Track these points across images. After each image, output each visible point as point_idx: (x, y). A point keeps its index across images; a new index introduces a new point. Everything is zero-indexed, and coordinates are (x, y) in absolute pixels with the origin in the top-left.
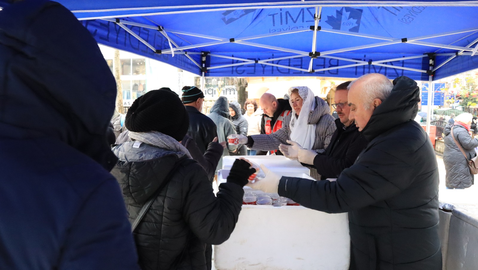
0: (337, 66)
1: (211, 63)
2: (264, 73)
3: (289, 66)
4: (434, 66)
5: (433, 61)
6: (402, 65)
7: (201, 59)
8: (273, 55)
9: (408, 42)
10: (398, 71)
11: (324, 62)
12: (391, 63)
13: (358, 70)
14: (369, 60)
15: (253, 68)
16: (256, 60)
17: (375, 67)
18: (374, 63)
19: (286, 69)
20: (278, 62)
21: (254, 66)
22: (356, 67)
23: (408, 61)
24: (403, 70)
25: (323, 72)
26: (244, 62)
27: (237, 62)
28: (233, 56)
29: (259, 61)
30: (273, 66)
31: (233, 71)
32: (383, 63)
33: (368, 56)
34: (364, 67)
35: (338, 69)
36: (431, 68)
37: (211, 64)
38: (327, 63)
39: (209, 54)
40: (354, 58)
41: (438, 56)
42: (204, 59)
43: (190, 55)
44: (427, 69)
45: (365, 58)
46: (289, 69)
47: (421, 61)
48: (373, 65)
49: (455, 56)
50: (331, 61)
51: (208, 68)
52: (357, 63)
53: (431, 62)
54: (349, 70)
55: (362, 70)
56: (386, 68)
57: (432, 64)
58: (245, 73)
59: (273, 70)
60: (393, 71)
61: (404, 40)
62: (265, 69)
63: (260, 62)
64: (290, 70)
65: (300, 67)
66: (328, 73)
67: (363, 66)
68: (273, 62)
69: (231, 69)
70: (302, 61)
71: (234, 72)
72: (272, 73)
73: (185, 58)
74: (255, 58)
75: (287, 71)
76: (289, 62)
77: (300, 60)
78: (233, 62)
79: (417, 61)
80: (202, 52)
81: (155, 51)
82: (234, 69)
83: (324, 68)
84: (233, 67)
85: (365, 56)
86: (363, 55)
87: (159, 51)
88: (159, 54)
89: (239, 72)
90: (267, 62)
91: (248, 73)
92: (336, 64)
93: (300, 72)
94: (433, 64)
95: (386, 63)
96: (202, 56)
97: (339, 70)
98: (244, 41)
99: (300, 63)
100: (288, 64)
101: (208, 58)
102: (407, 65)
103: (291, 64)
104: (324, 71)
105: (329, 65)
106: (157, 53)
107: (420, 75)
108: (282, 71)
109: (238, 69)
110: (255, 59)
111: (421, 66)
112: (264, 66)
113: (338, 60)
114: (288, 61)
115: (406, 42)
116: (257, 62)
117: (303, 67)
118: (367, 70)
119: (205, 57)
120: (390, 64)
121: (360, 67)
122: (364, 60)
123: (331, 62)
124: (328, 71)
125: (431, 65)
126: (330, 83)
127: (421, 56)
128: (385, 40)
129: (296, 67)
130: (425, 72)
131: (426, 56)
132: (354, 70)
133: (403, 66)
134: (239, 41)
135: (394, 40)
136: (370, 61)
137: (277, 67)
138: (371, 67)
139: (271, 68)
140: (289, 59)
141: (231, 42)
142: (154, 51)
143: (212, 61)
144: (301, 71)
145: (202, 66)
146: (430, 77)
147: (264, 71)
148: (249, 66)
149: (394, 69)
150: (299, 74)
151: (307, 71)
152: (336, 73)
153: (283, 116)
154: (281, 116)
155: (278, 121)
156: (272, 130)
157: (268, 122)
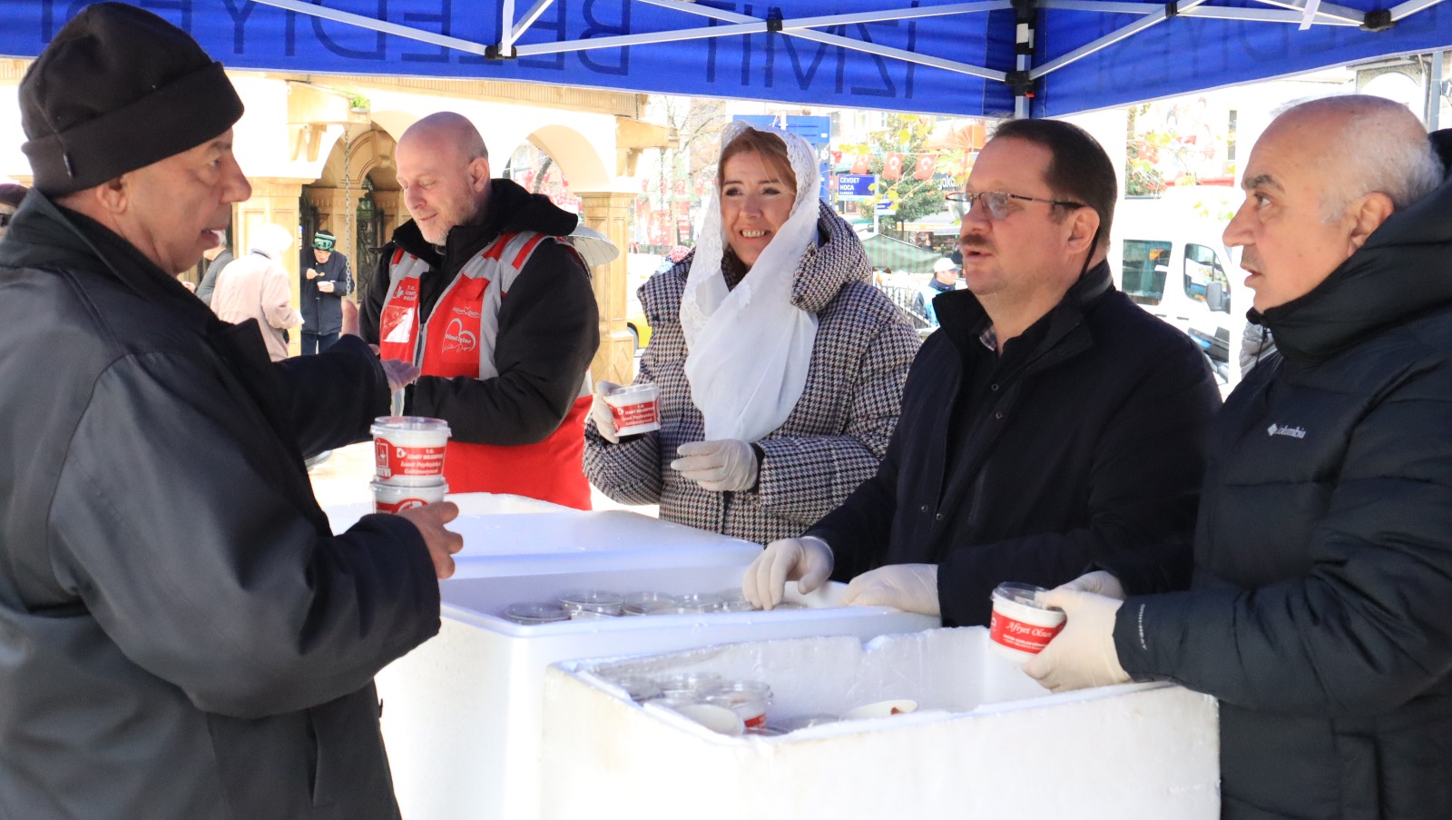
0: (624, 31)
2: (240, 50)
3: (382, 16)
4: (1038, 54)
5: (1032, 30)
6: (906, 41)
10: (892, 71)
11: (562, 8)
12: (863, 32)
13: (721, 57)
14: (770, 9)
17: (795, 47)
18: (792, 28)
19: (366, 34)
22: (712, 42)
23: (935, 26)
24: (911, 64)
25: (554, 60)
30: (293, 14)
32: (830, 30)
34: (746, 42)
35: (625, 49)
36: (1021, 62)
38: (574, 15)
41: (1054, 10)
44: (1009, 67)
45: (749, 1)
46: (382, 35)
47: (981, 30)
48: (786, 37)
49: (1165, 18)
50: (597, 2)
52: (713, 22)
53: (1024, 34)
54: (677, 54)
55: (736, 57)
56: (841, 53)
57: (1028, 43)
59: (290, 36)
60: (873, 70)
62: (249, 24)
64: (388, 41)
65: (439, 26)
66: (580, 65)
67: (741, 39)
72: (290, 51)
75: (372, 46)
79: (966, 29)
83: (561, 38)
92: (618, 22)
93: (438, 52)
94: (1031, 46)
95: (841, 31)
97: (631, 52)
99: (435, 7)
100: (375, 7)
102: (929, 44)
103: (390, 7)
104: (560, 55)
105: (586, 28)
107: (977, 92)
108: (341, 44)
111: (982, 51)
112: (240, 11)
113: (627, 3)
117: (454, 26)
118: (758, 60)
120: (857, 32)
121: (728, 42)
122: (749, 11)
123: (593, 11)
124: (582, 55)
125: (1023, 48)
126: (346, 104)
127: (986, 6)
129: (411, 26)
130: (1000, 77)
131: (1005, 5)
132: (704, 55)
133: (911, 49)
136: (775, 19)
137: (315, 19)
138: (778, 43)
139: (281, 24)
144: (445, 49)
146: (1023, 103)
147: (239, 36)
149: (877, 59)
150: (435, 65)
151: (478, 49)
152: (618, 65)
153: (497, 258)
154: (486, 256)
155: (465, 279)
156: (423, 322)
157: (404, 288)
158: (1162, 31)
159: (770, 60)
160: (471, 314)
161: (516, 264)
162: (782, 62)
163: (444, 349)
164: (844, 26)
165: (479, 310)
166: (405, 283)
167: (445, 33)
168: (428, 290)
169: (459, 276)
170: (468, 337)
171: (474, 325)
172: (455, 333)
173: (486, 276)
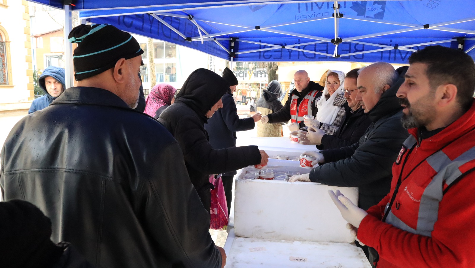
0: (363, 50)
1: (239, 48)
2: (290, 58)
3: (315, 51)
5: (462, 45)
7: (230, 44)
8: (299, 41)
9: (430, 28)
11: (350, 47)
13: (384, 55)
14: (395, 44)
15: (280, 53)
16: (283, 45)
17: (401, 52)
18: (399, 48)
19: (312, 54)
20: (304, 48)
21: (281, 51)
22: (382, 52)
25: (348, 57)
26: (271, 47)
27: (265, 47)
28: (260, 42)
29: (285, 46)
30: (299, 51)
31: (260, 56)
32: (410, 48)
33: (395, 40)
34: (390, 52)
35: (363, 54)
37: (239, 50)
38: (353, 48)
39: (237, 40)
40: (380, 43)
41: (467, 40)
42: (233, 44)
43: (218, 41)
45: (391, 43)
46: (315, 54)
48: (399, 50)
50: (357, 45)
51: (236, 54)
52: (382, 48)
53: (460, 46)
54: (374, 55)
55: (387, 55)
58: (272, 58)
59: (299, 55)
61: (426, 26)
62: (292, 54)
63: (286, 47)
64: (316, 55)
66: (353, 57)
67: (388, 51)
68: (299, 47)
69: (258, 54)
70: (327, 46)
71: (262, 57)
72: (298, 58)
73: (214, 44)
74: (281, 43)
75: (313, 56)
76: (315, 48)
77: (326, 45)
78: (260, 47)
80: (231, 38)
81: (186, 39)
82: (262, 54)
83: (350, 53)
84: (260, 52)
85: (391, 41)
86: (389, 40)
87: (189, 39)
88: (190, 41)
89: (266, 57)
90: (294, 47)
91: (274, 58)
93: (325, 57)
96: (231, 41)
97: (364, 55)
98: (269, 28)
99: (325, 48)
100: (314, 49)
101: (237, 44)
103: (317, 49)
105: (355, 50)
106: (187, 41)
108: (307, 56)
109: (266, 54)
110: (281, 45)
112: (290, 51)
113: (364, 45)
114: (314, 46)
115: (429, 28)
116: (283, 47)
117: (328, 52)
118: (392, 55)
119: (234, 43)
120: (416, 48)
121: (385, 52)
122: (390, 45)
123: (356, 47)
124: (354, 56)
127: (450, 41)
128: (407, 27)
129: (321, 52)
131: (455, 40)
132: (380, 55)
134: (265, 28)
135: (416, 27)
136: (396, 46)
137: (303, 52)
138: (397, 51)
139: (297, 53)
140: (315, 45)
141: (257, 30)
142: (184, 39)
143: (240, 46)
144: (327, 56)
145: (230, 51)
147: (290, 56)
148: (276, 51)
150: (325, 59)
151: (333, 56)
152: (361, 57)
153: (310, 95)
154: (308, 95)
155: (305, 99)
156: (298, 107)
157: (295, 101)
159: (395, 55)
160: (306, 105)
161: (314, 96)
162: (398, 55)
163: (302, 111)
164: (413, 47)
165: (307, 105)
166: (294, 100)
167: (327, 53)
168: (299, 101)
169: (304, 99)
170: (305, 109)
171: (306, 107)
172: (303, 109)
173: (308, 99)
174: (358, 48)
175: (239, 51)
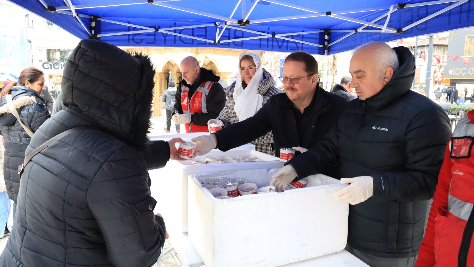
0: (242, 37)
1: (102, 29)
2: (165, 43)
3: (193, 36)
4: (329, 41)
5: (328, 37)
6: (301, 39)
7: (90, 24)
8: (175, 23)
9: (332, 16)
10: (298, 45)
11: (229, 33)
12: (292, 37)
13: (262, 42)
14: (273, 33)
15: (153, 37)
16: (156, 28)
17: (278, 40)
18: (277, 36)
19: (190, 39)
20: (181, 32)
21: (154, 34)
22: (261, 39)
23: (307, 36)
24: (303, 44)
25: (227, 44)
26: (142, 29)
27: (134, 29)
28: (128, 22)
29: (159, 29)
30: (175, 36)
31: (129, 40)
32: (285, 37)
33: (272, 29)
34: (268, 39)
35: (242, 41)
36: (326, 43)
37: (103, 31)
38: (232, 34)
39: (99, 19)
40: (258, 30)
41: (332, 32)
42: (93, 24)
43: (80, 18)
44: (323, 44)
45: (268, 31)
46: (193, 39)
47: (317, 37)
48: (276, 38)
49: (355, 32)
50: (237, 32)
51: (99, 36)
52: (261, 35)
53: (326, 37)
54: (253, 42)
55: (266, 43)
56: (288, 41)
57: (327, 39)
58: (144, 42)
59: (175, 40)
60: (294, 45)
61: (329, 13)
62: (167, 38)
63: (160, 31)
64: (194, 41)
65: (204, 37)
68: (175, 31)
69: (127, 37)
70: (206, 31)
71: (131, 42)
72: (175, 43)
74: (154, 26)
75: (191, 42)
76: (193, 32)
77: (204, 29)
78: (129, 29)
79: (314, 36)
80: (91, 15)
81: (47, 8)
82: (131, 37)
83: (229, 39)
84: (129, 35)
85: (269, 29)
86: (267, 28)
87: (52, 8)
89: (136, 41)
90: (169, 31)
91: (146, 43)
92: (241, 36)
93: (204, 43)
94: (328, 40)
95: (288, 37)
96: (91, 20)
97: (244, 42)
99: (204, 33)
100: (191, 34)
101: (98, 23)
102: (306, 39)
103: (195, 34)
104: (229, 43)
105: (234, 37)
106: (49, 11)
107: (316, 49)
108: (184, 41)
109: (136, 37)
110: (154, 27)
111: (318, 41)
112: (165, 35)
113: (243, 32)
114: (192, 31)
115: (330, 16)
116: (157, 30)
117: (207, 37)
118: (270, 43)
119: (95, 22)
121: (264, 39)
122: (268, 33)
123: (236, 33)
124: (233, 42)
127: (319, 31)
129: (200, 38)
130: (321, 46)
131: (323, 31)
132: (259, 42)
133: (303, 40)
134: (159, 2)
135: (319, 13)
136: (274, 34)
137: (180, 37)
138: (275, 39)
139: (173, 38)
140: (193, 29)
141: (149, 3)
144: (206, 42)
145: (91, 32)
146: (326, 51)
147: (165, 40)
148: (148, 34)
149: (295, 43)
150: (204, 45)
151: (213, 42)
152: (241, 44)
153: (204, 87)
154: (201, 86)
155: (197, 92)
156: (190, 101)
157: (185, 93)
158: (354, 36)
159: (273, 43)
160: (199, 100)
161: (208, 89)
162: (275, 43)
163: (195, 107)
165: (201, 99)
167: (206, 38)
169: (196, 91)
170: (199, 105)
171: (200, 102)
172: (197, 104)
173: (202, 92)
174: (237, 35)
175: (101, 33)
